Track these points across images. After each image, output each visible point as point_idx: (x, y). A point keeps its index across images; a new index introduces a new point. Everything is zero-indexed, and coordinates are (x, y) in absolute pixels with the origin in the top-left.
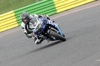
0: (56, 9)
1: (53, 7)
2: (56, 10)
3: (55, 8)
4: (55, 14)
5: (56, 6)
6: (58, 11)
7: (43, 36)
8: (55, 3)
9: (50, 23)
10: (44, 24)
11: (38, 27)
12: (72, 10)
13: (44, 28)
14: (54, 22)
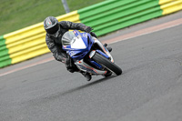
0: (11, 56)
2: (10, 59)
3: (9, 55)
4: (9, 65)
6: (14, 61)
12: (38, 58)
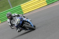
1: (21, 11)
5: (23, 10)
7: (21, 28)
8: (22, 8)
9: (25, 20)
10: (21, 21)
11: (17, 23)
13: (21, 23)
14: (27, 19)
